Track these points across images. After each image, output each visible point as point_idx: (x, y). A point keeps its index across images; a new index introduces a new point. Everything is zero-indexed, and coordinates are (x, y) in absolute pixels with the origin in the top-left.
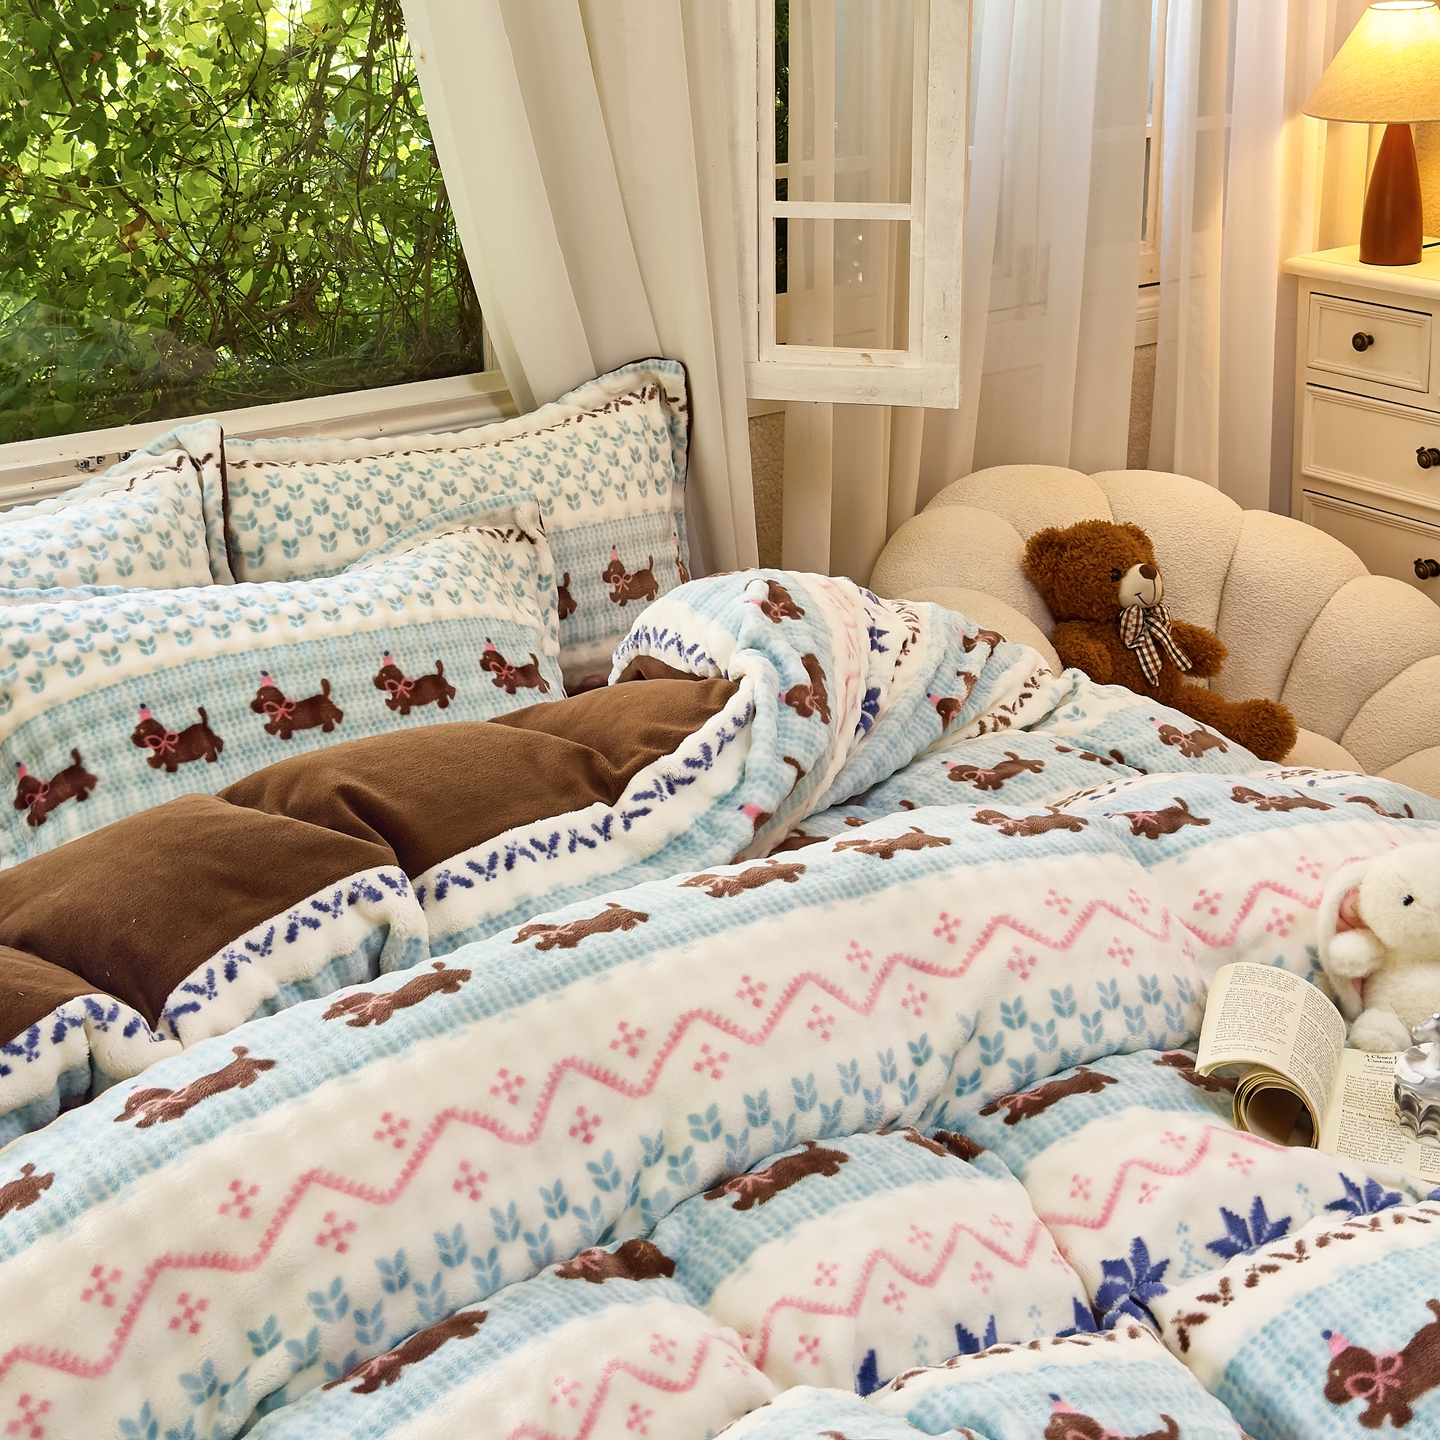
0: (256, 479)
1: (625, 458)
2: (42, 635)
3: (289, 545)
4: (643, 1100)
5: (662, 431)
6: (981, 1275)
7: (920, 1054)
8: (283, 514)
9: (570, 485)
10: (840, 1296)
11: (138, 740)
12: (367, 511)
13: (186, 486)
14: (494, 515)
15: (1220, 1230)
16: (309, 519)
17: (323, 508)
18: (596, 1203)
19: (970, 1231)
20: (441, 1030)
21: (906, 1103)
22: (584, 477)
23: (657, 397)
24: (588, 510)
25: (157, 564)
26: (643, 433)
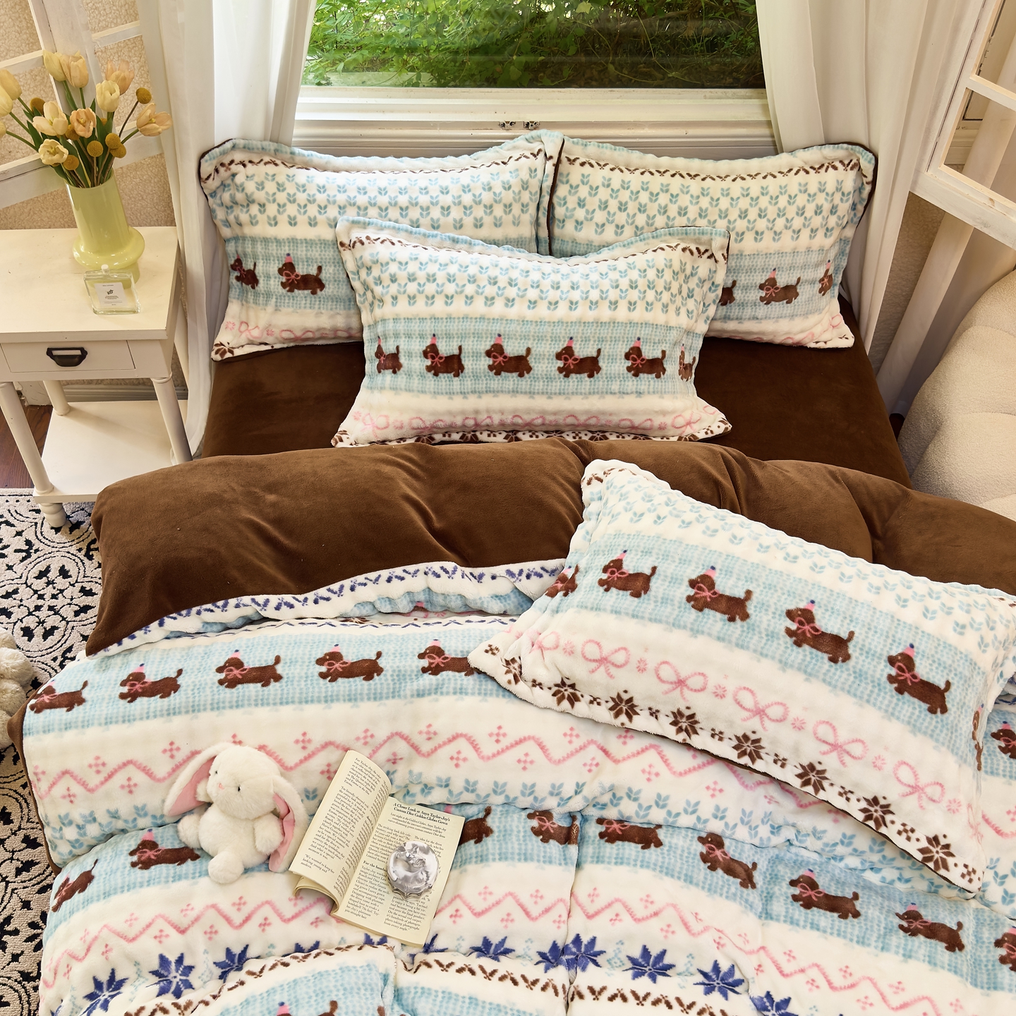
0: (576, 174)
1: (810, 212)
2: (405, 274)
3: (578, 223)
5: (849, 194)
8: (581, 203)
9: (762, 225)
12: (628, 214)
13: (536, 170)
14: (699, 239)
17: (604, 206)
22: (774, 220)
23: (856, 170)
24: (767, 243)
26: (833, 194)
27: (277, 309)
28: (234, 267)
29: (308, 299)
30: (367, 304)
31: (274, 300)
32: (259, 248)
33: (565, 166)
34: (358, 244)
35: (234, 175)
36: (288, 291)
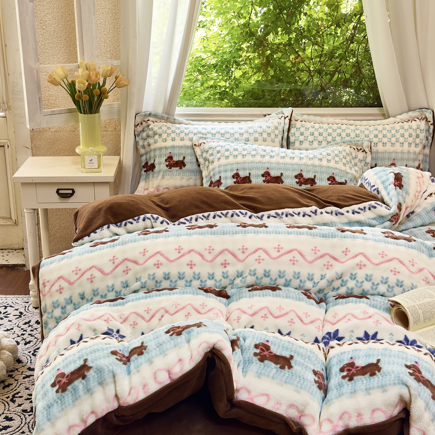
0: (298, 124)
1: (406, 135)
2: (224, 149)
3: (301, 142)
4: (241, 263)
5: (423, 130)
6: (292, 322)
7: (323, 277)
8: (302, 134)
9: (385, 140)
10: (251, 312)
11: (233, 177)
12: (323, 137)
13: (281, 123)
14: (357, 144)
15: (362, 335)
16: (308, 136)
17: (312, 134)
18: (221, 280)
19: (295, 312)
20: (202, 234)
21: (313, 287)
22: (391, 138)
23: (425, 120)
24: (388, 148)
25: (264, 140)
26: (416, 130)
27: (163, 178)
28: (144, 167)
29: (178, 172)
30: (205, 167)
31: (162, 173)
32: (157, 153)
33: (293, 122)
34: (202, 144)
35: (148, 126)
36: (169, 168)
